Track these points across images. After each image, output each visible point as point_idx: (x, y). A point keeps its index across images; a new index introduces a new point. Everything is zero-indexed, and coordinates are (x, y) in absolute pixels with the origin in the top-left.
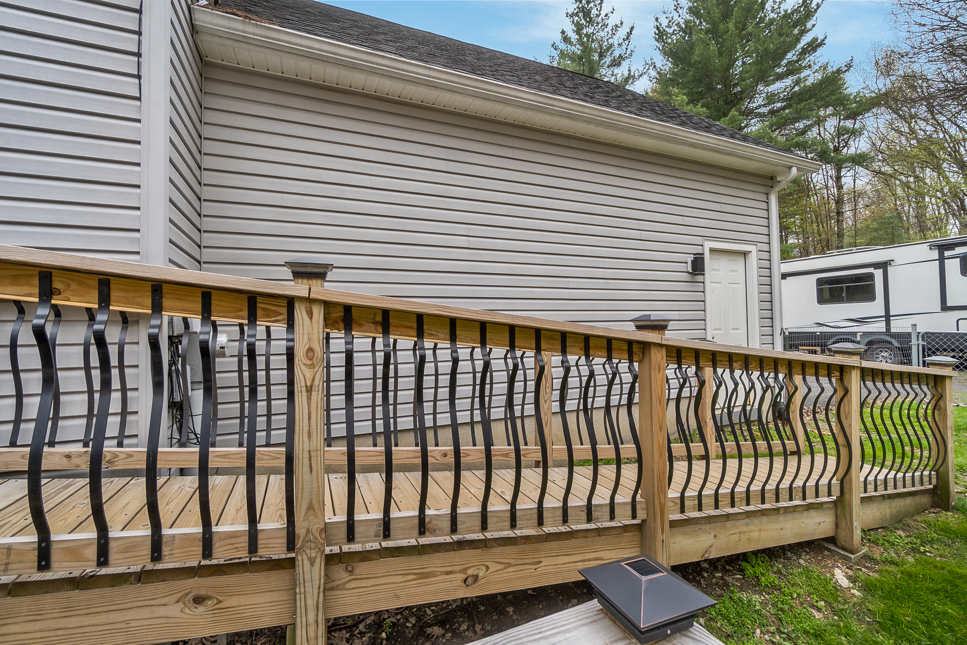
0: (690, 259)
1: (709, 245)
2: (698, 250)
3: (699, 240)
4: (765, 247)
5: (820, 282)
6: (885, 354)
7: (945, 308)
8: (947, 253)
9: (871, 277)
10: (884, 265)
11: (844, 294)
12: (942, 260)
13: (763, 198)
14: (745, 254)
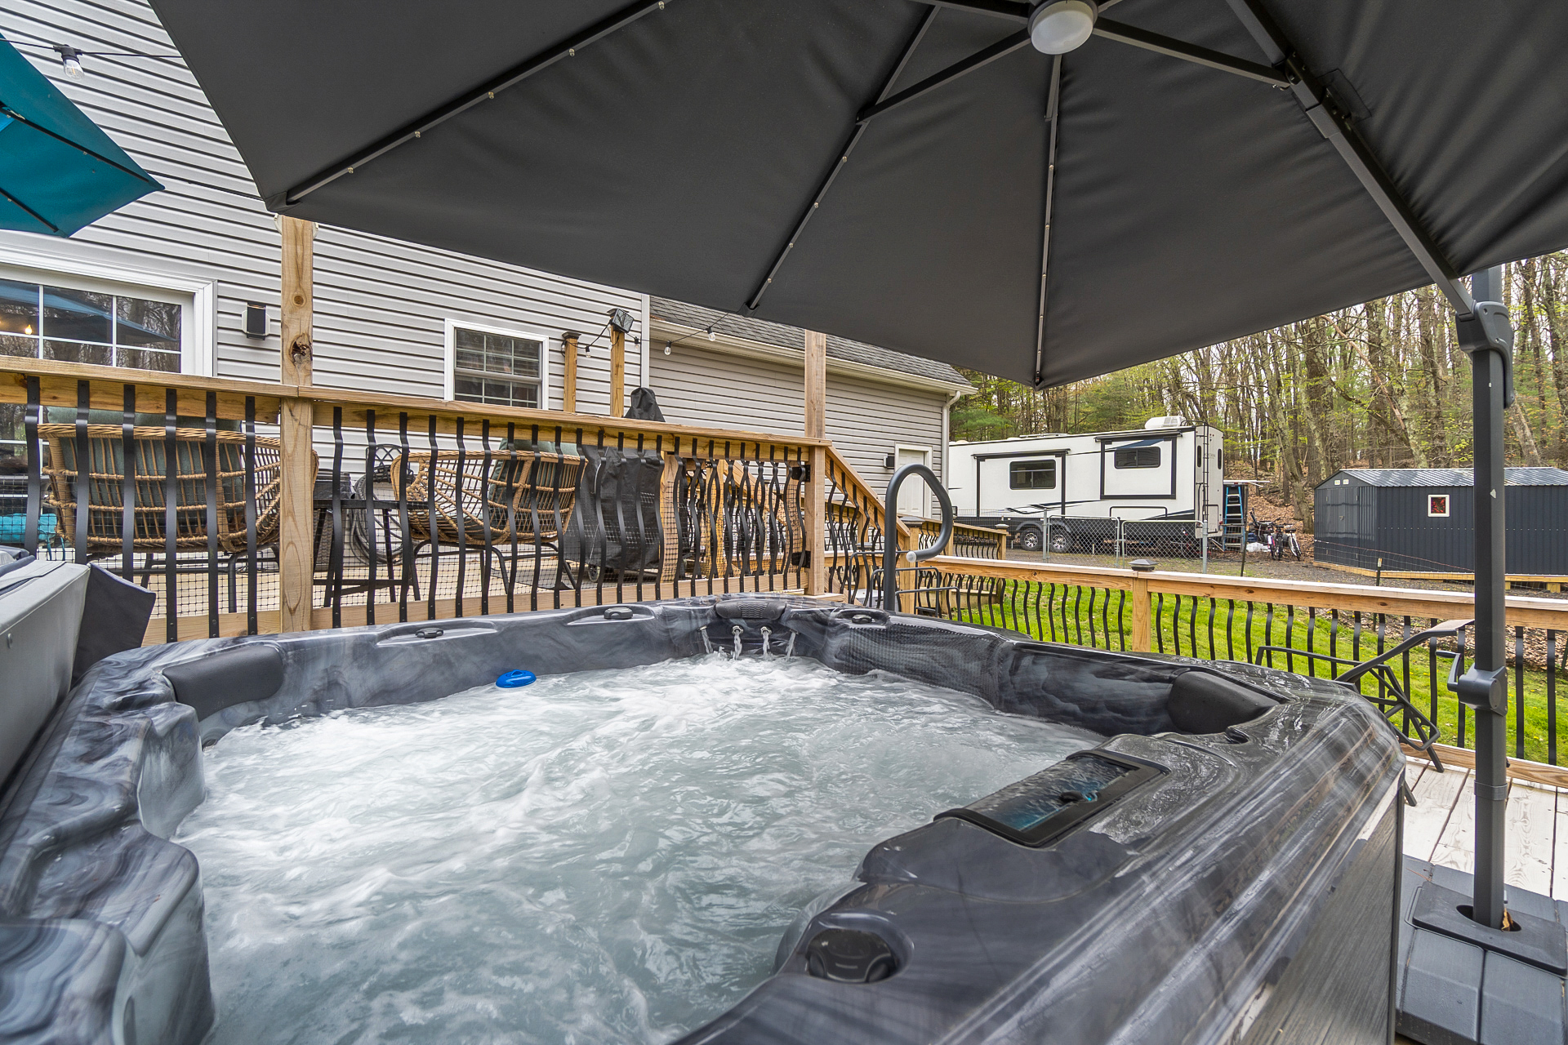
0: (885, 457)
1: (899, 446)
2: (891, 450)
3: (891, 443)
4: (939, 448)
5: (1013, 466)
6: (1060, 540)
7: (1103, 497)
8: (1107, 447)
9: (1052, 464)
10: (1062, 453)
11: (1032, 480)
12: (1103, 452)
13: (939, 410)
14: (924, 453)
